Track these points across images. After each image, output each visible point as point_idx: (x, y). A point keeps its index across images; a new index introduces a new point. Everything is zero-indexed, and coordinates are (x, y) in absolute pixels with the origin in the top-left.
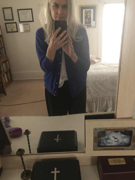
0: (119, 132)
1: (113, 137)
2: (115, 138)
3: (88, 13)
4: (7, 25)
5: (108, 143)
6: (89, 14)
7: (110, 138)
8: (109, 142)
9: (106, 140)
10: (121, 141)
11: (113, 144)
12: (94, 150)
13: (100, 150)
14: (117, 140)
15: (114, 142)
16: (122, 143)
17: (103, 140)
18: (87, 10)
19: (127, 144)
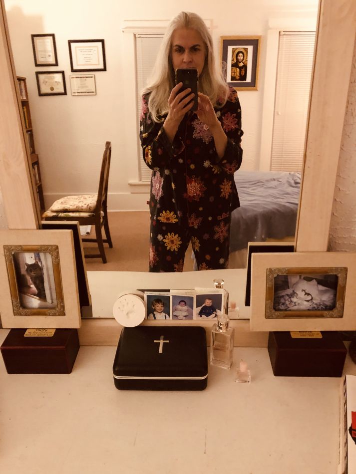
0: (314, 280)
1: (303, 290)
2: (306, 294)
3: (241, 54)
4: (41, 77)
5: (293, 304)
6: (242, 58)
7: (297, 292)
8: (295, 303)
9: (290, 298)
10: (317, 300)
11: (302, 307)
12: (267, 317)
13: (278, 317)
14: (309, 298)
15: (306, 303)
16: (320, 305)
17: (283, 296)
18: (237, 49)
19: (330, 306)
